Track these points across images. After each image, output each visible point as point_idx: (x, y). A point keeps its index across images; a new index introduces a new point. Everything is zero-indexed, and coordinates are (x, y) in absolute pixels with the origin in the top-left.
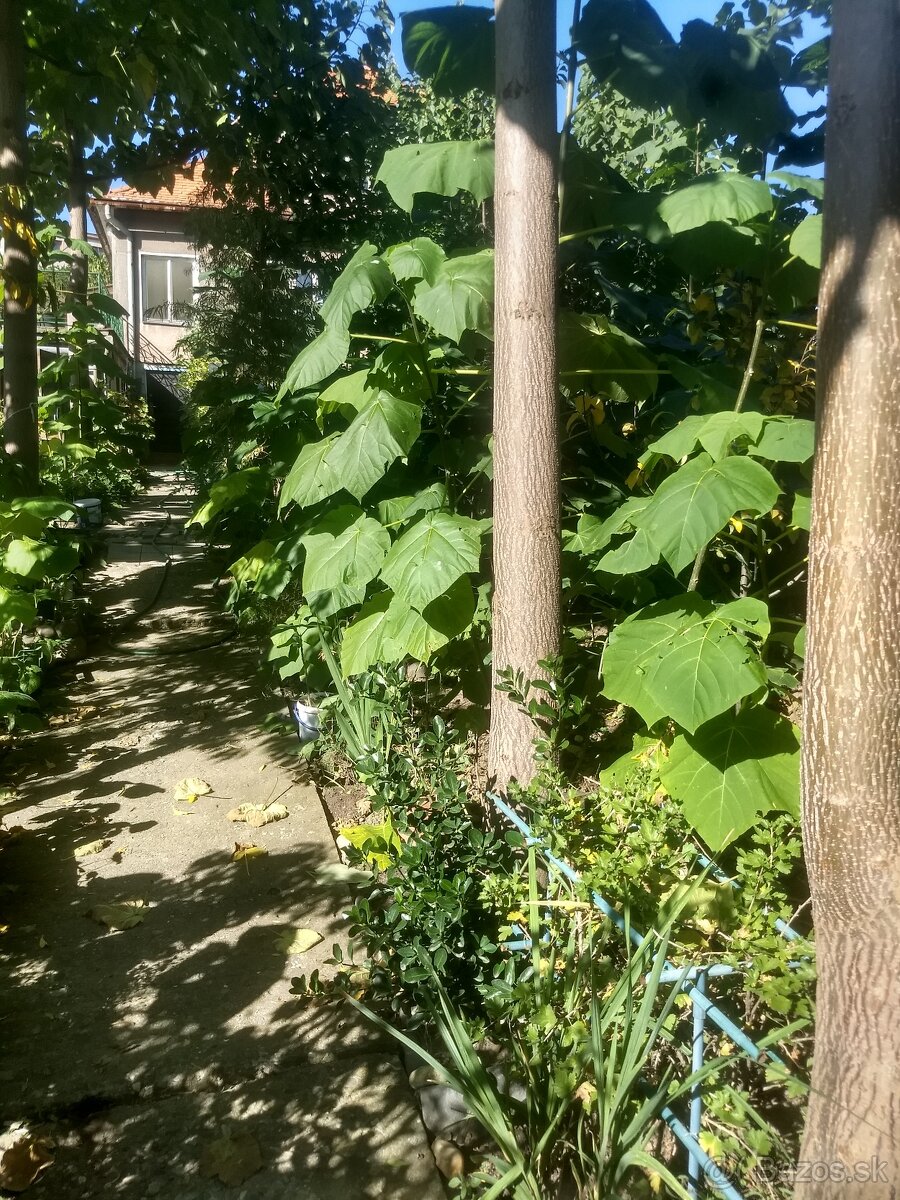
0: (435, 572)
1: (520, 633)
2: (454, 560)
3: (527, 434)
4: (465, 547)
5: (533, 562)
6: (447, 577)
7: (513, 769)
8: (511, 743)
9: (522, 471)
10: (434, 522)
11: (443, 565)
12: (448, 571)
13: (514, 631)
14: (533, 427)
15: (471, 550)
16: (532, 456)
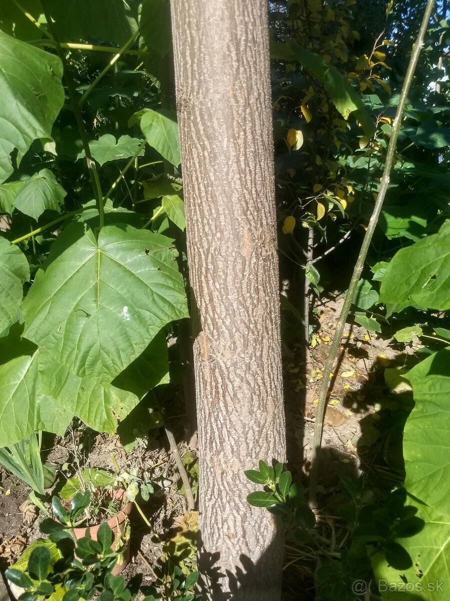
0: (121, 324)
1: (245, 386)
2: (148, 301)
3: (242, 101)
4: (162, 280)
5: (257, 290)
6: (143, 331)
7: (244, 547)
8: (239, 518)
9: (238, 162)
10: (101, 242)
11: (133, 312)
12: (140, 319)
13: (236, 384)
14: (250, 90)
15: (170, 283)
16: (250, 137)
